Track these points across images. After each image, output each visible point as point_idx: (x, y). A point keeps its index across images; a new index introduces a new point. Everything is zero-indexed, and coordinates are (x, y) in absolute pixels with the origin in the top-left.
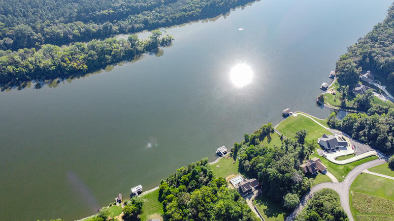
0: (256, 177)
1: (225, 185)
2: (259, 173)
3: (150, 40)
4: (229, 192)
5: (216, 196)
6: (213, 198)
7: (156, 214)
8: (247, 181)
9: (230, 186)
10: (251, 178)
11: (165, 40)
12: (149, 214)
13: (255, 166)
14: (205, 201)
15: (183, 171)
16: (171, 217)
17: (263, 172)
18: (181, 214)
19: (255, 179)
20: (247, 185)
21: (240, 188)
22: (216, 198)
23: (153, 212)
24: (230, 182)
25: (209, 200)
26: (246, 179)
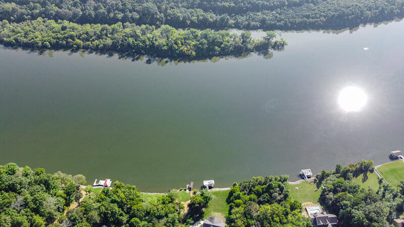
0: (337, 215)
1: (299, 210)
2: (342, 210)
3: (263, 40)
4: (301, 219)
5: (286, 218)
6: (283, 219)
7: (220, 214)
8: (325, 215)
9: (304, 214)
10: (330, 213)
11: (278, 43)
12: (214, 211)
13: (339, 202)
14: (273, 218)
15: (258, 181)
16: (234, 222)
17: (347, 211)
18: (244, 223)
19: (335, 216)
20: (324, 219)
21: (315, 218)
22: (285, 221)
23: (218, 211)
24: (306, 209)
25: (277, 219)
26: (325, 213)
